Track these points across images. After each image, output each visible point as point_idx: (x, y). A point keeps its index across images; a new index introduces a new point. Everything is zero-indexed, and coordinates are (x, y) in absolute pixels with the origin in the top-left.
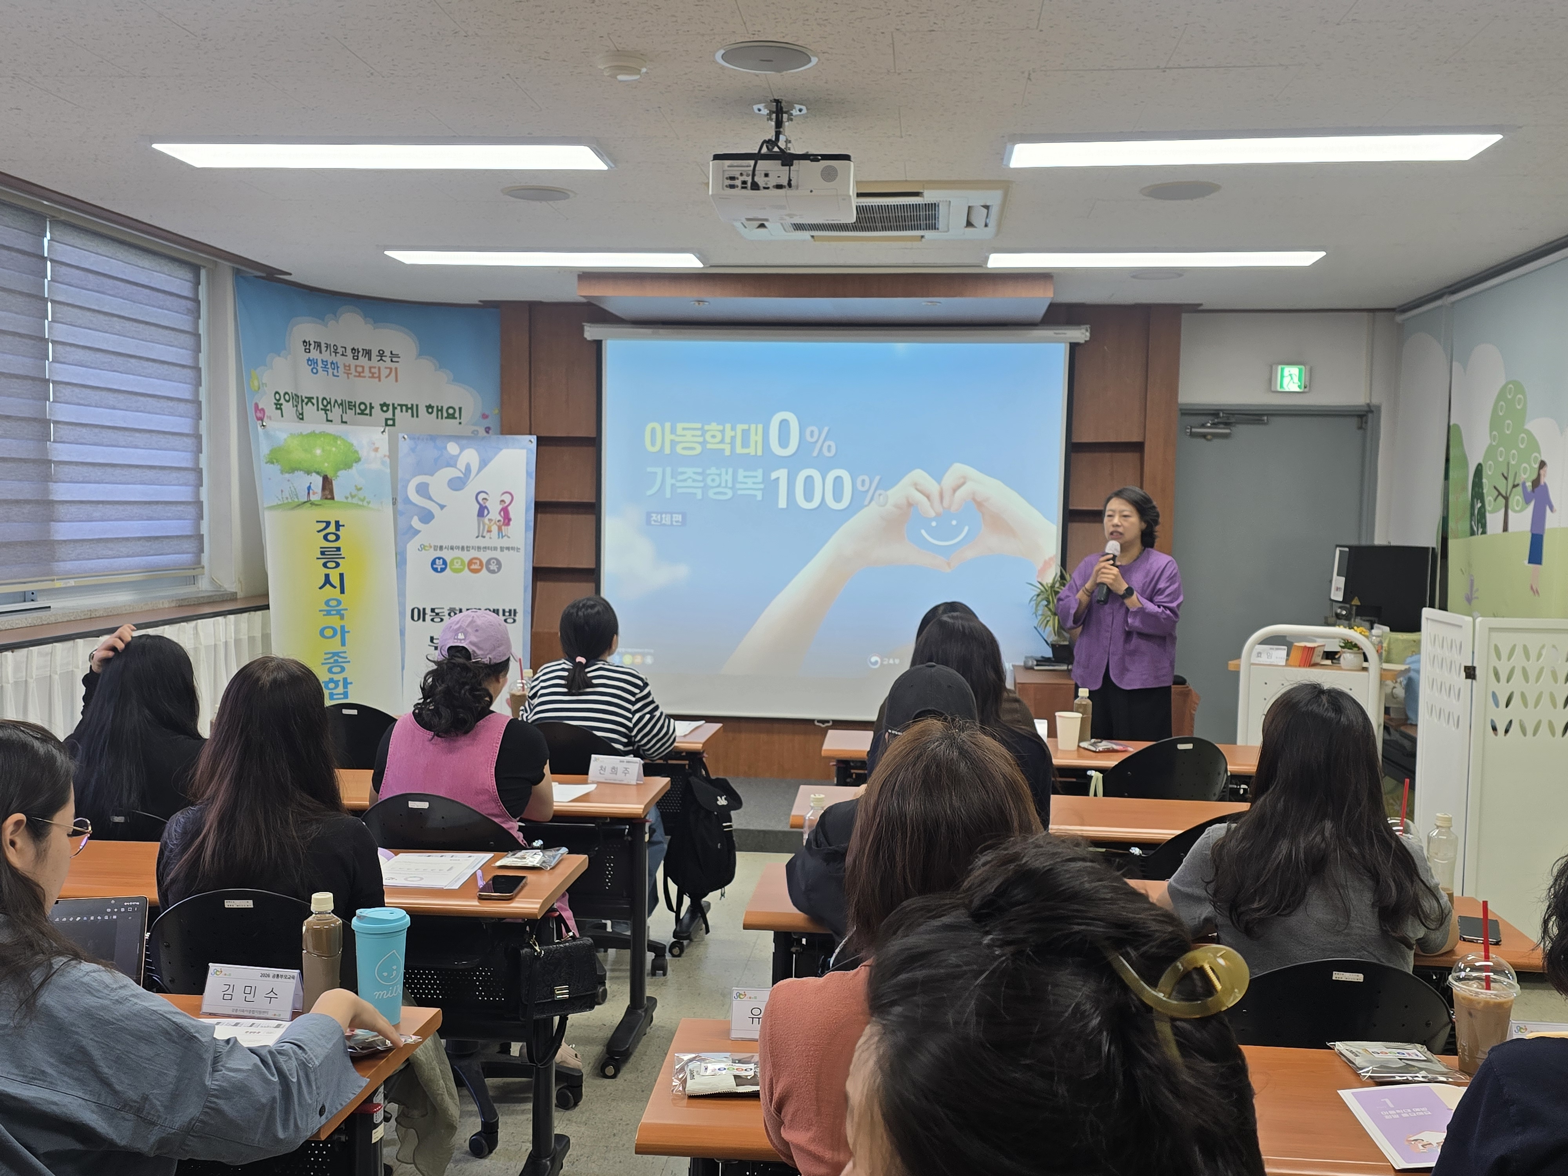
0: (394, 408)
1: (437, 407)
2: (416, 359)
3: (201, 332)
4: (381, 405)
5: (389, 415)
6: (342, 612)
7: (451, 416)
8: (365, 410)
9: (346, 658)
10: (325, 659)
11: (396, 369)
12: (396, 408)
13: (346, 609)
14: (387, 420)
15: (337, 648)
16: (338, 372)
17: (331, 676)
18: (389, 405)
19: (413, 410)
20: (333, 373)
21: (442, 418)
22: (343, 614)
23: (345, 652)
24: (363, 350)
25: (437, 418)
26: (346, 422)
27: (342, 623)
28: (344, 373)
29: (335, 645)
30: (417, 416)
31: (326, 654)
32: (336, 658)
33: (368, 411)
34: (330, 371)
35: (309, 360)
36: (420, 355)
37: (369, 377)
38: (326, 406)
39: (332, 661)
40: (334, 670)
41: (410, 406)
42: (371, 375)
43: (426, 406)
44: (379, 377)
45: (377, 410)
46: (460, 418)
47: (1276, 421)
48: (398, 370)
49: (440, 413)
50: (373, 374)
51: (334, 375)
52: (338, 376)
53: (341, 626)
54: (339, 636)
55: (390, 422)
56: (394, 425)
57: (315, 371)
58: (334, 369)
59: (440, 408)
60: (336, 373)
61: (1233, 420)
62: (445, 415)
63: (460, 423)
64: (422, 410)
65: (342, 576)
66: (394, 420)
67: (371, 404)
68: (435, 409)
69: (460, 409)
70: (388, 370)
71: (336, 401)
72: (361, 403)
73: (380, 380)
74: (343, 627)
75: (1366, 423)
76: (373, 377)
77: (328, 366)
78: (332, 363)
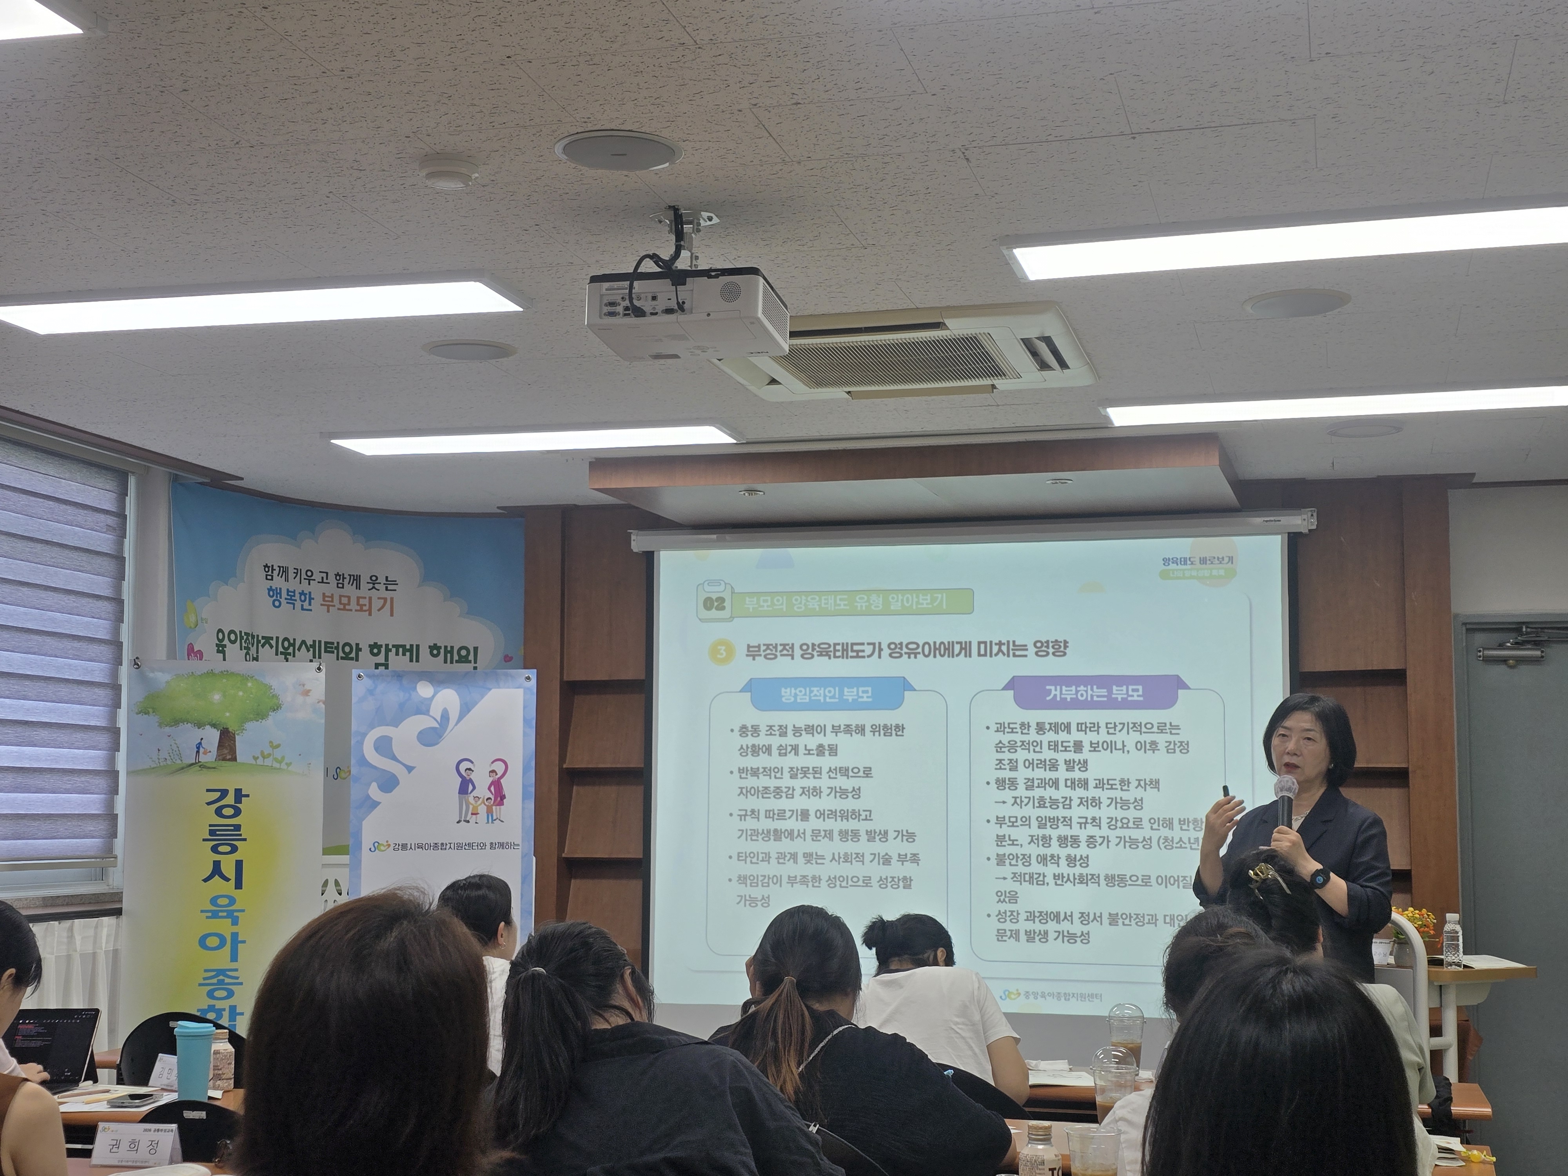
0: (387, 650)
1: (445, 647)
2: (418, 587)
3: (126, 555)
4: (370, 646)
5: (381, 659)
6: (235, 914)
7: (463, 660)
8: (348, 653)
9: (237, 978)
10: (205, 979)
11: (392, 599)
12: (390, 650)
13: (243, 911)
14: (378, 666)
15: (226, 964)
16: (310, 604)
17: (212, 1002)
18: (381, 645)
20: (302, 605)
21: (452, 662)
22: (238, 917)
23: (236, 970)
24: (350, 575)
25: (445, 661)
27: (235, 929)
29: (221, 959)
31: (206, 971)
32: (221, 977)
33: (353, 655)
34: (299, 603)
35: (270, 589)
36: (424, 581)
37: (356, 610)
39: (215, 981)
40: (218, 994)
41: (408, 647)
42: (358, 608)
43: (430, 647)
44: (370, 611)
46: (475, 662)
48: (395, 600)
49: (448, 655)
50: (362, 606)
51: (303, 609)
52: (311, 610)
53: (232, 933)
54: (228, 947)
55: (383, 669)
56: (387, 672)
57: (277, 603)
58: (305, 601)
59: (448, 648)
60: (306, 607)
61: (1544, 637)
62: (456, 658)
63: (475, 668)
64: (425, 651)
65: (239, 864)
66: (388, 666)
67: (357, 645)
68: (442, 651)
69: (477, 650)
70: (382, 601)
71: (304, 642)
72: (346, 644)
73: (370, 614)
74: (235, 935)
76: (361, 610)
77: (297, 596)
78: (302, 593)
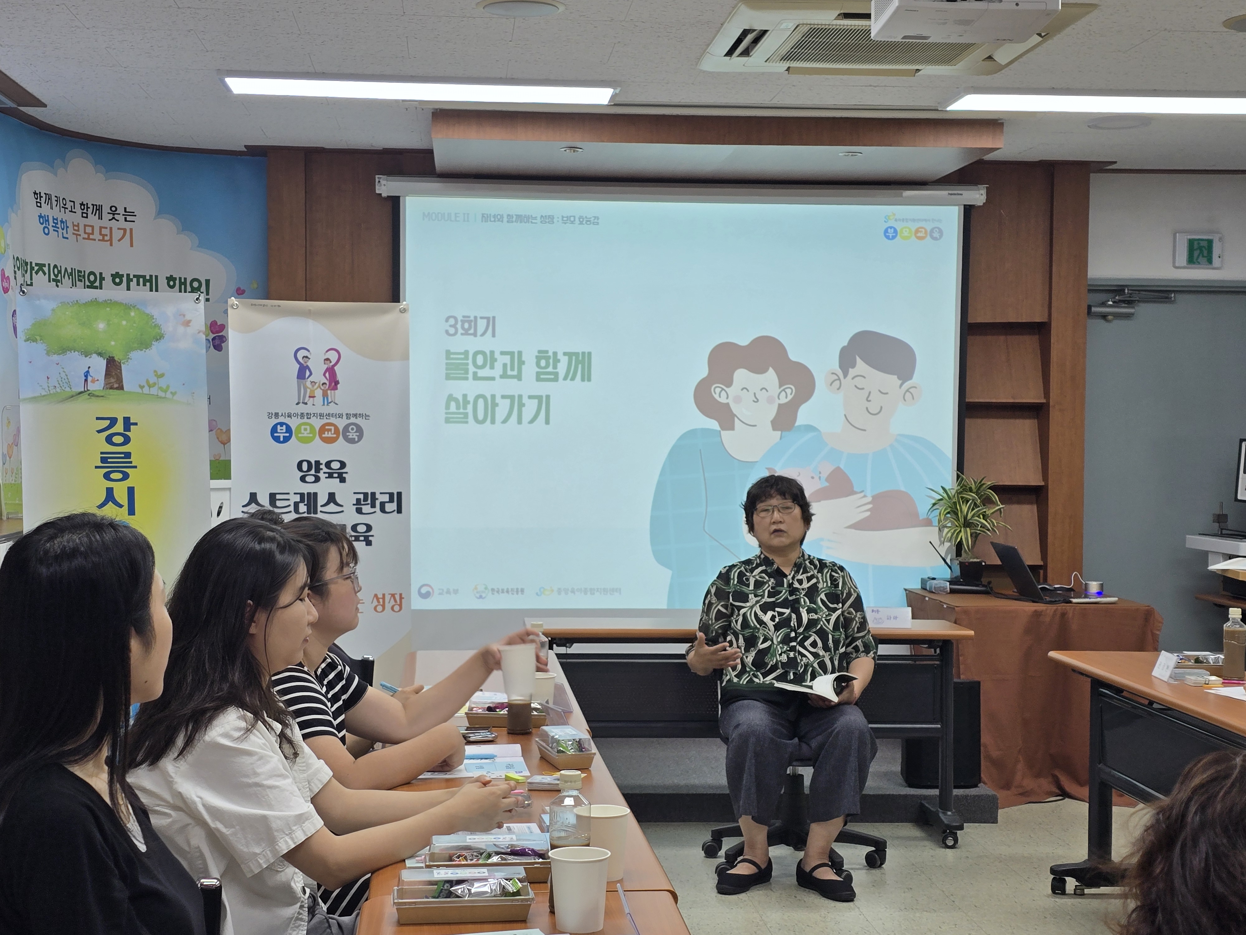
0: (129, 280)
1: (180, 278)
2: (155, 219)
4: (112, 275)
7: (196, 291)
8: (94, 281)
11: (131, 230)
12: (132, 280)
18: (123, 275)
19: (151, 282)
20: (63, 233)
24: (92, 205)
25: (180, 291)
28: (74, 234)
30: (157, 290)
33: (97, 284)
34: (60, 231)
35: (39, 217)
36: (158, 214)
37: (99, 240)
38: (57, 275)
41: (148, 278)
42: (101, 238)
43: (167, 278)
44: (111, 240)
45: (108, 282)
46: (208, 294)
48: (134, 232)
49: (183, 286)
50: (105, 236)
51: (64, 237)
57: (46, 231)
59: (183, 281)
60: (66, 235)
62: (189, 289)
64: (163, 282)
65: (130, 491)
67: (101, 274)
68: (177, 282)
69: (208, 282)
70: (122, 231)
71: (66, 270)
72: (91, 273)
73: (112, 244)
76: (104, 240)
77: (59, 225)
78: (62, 222)
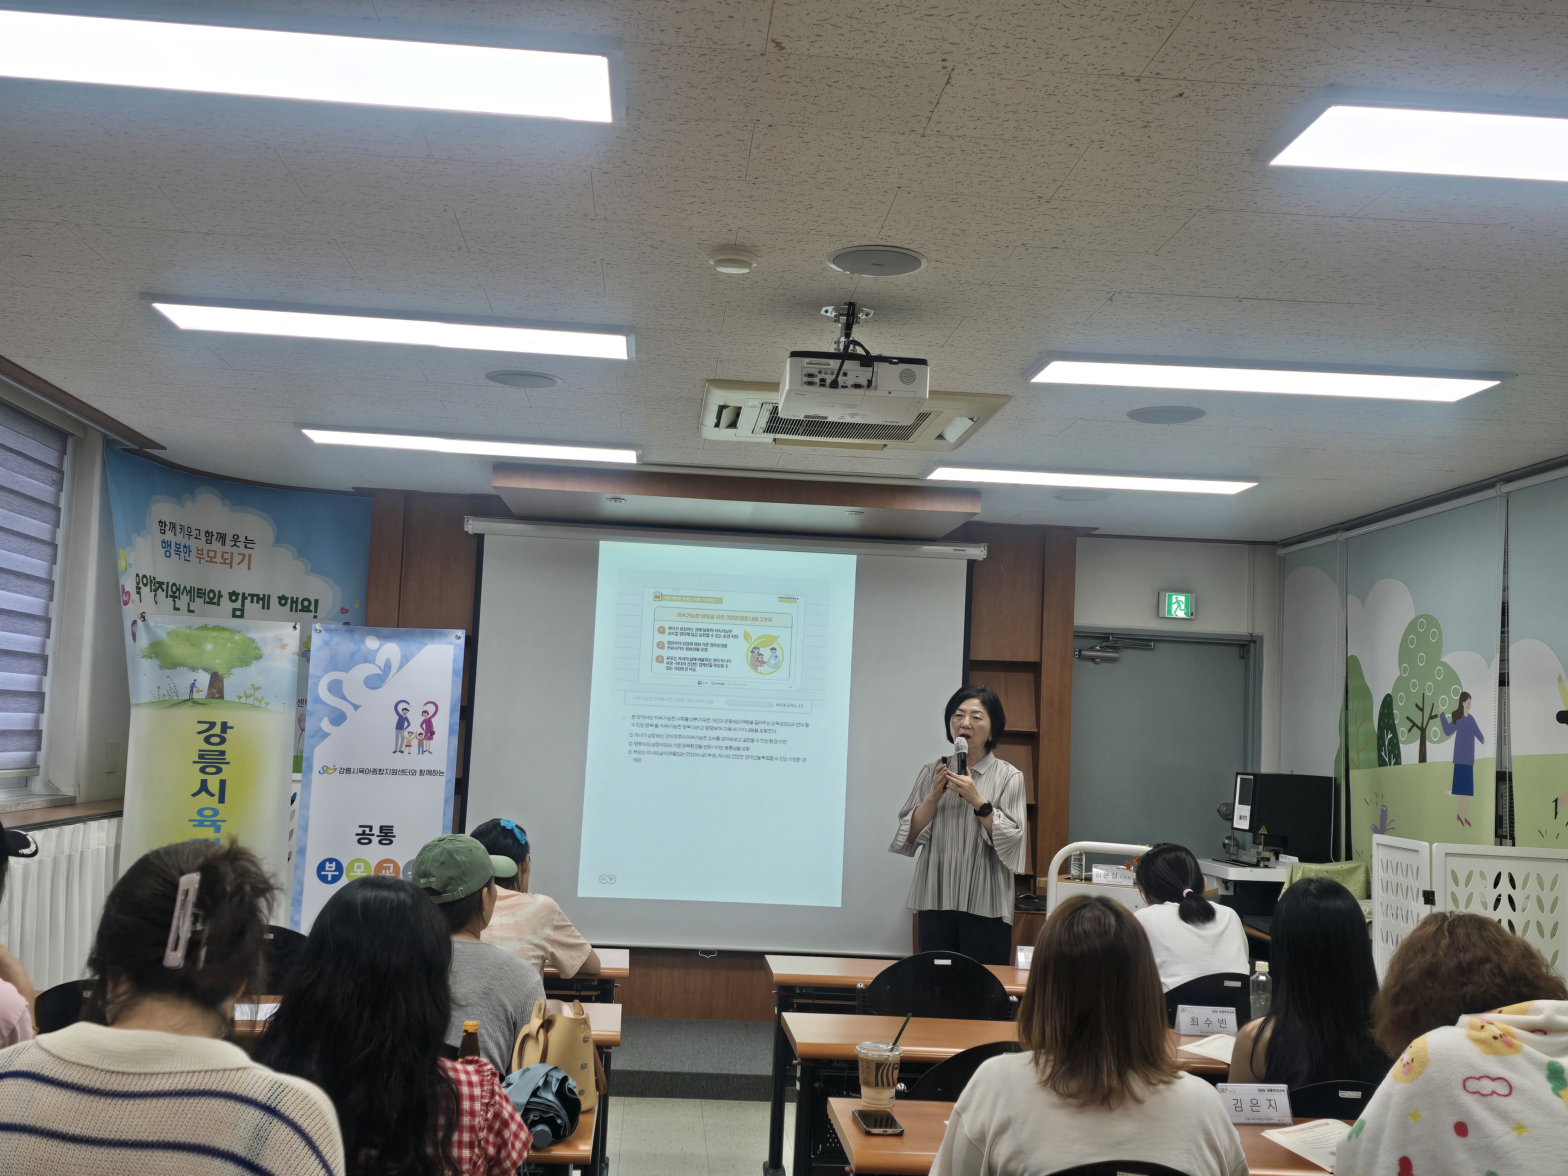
0: (244, 598)
1: (293, 598)
2: (273, 546)
3: (62, 505)
4: (230, 593)
5: (238, 605)
7: (306, 609)
8: (212, 598)
12: (247, 598)
14: (234, 610)
16: (190, 556)
18: (239, 594)
19: (264, 601)
20: (184, 557)
21: (295, 610)
24: (217, 533)
25: (292, 610)
26: (193, 612)
28: (197, 557)
30: (268, 608)
33: (216, 600)
34: (182, 554)
35: (163, 542)
36: (277, 542)
37: (220, 563)
38: (174, 592)
41: (261, 596)
43: (278, 597)
44: (231, 564)
45: (225, 600)
46: (316, 612)
47: (1162, 647)
49: (294, 605)
51: (185, 560)
52: (189, 561)
55: (238, 613)
56: (242, 616)
57: (168, 554)
58: (186, 553)
59: (295, 600)
60: (187, 558)
61: (1120, 644)
62: (299, 608)
63: (315, 617)
64: (275, 601)
65: (221, 783)
66: (242, 611)
67: (220, 592)
68: (289, 601)
69: (317, 602)
71: (184, 588)
75: (1248, 652)
77: (181, 550)
78: (185, 547)
